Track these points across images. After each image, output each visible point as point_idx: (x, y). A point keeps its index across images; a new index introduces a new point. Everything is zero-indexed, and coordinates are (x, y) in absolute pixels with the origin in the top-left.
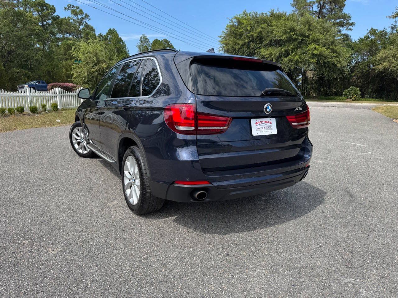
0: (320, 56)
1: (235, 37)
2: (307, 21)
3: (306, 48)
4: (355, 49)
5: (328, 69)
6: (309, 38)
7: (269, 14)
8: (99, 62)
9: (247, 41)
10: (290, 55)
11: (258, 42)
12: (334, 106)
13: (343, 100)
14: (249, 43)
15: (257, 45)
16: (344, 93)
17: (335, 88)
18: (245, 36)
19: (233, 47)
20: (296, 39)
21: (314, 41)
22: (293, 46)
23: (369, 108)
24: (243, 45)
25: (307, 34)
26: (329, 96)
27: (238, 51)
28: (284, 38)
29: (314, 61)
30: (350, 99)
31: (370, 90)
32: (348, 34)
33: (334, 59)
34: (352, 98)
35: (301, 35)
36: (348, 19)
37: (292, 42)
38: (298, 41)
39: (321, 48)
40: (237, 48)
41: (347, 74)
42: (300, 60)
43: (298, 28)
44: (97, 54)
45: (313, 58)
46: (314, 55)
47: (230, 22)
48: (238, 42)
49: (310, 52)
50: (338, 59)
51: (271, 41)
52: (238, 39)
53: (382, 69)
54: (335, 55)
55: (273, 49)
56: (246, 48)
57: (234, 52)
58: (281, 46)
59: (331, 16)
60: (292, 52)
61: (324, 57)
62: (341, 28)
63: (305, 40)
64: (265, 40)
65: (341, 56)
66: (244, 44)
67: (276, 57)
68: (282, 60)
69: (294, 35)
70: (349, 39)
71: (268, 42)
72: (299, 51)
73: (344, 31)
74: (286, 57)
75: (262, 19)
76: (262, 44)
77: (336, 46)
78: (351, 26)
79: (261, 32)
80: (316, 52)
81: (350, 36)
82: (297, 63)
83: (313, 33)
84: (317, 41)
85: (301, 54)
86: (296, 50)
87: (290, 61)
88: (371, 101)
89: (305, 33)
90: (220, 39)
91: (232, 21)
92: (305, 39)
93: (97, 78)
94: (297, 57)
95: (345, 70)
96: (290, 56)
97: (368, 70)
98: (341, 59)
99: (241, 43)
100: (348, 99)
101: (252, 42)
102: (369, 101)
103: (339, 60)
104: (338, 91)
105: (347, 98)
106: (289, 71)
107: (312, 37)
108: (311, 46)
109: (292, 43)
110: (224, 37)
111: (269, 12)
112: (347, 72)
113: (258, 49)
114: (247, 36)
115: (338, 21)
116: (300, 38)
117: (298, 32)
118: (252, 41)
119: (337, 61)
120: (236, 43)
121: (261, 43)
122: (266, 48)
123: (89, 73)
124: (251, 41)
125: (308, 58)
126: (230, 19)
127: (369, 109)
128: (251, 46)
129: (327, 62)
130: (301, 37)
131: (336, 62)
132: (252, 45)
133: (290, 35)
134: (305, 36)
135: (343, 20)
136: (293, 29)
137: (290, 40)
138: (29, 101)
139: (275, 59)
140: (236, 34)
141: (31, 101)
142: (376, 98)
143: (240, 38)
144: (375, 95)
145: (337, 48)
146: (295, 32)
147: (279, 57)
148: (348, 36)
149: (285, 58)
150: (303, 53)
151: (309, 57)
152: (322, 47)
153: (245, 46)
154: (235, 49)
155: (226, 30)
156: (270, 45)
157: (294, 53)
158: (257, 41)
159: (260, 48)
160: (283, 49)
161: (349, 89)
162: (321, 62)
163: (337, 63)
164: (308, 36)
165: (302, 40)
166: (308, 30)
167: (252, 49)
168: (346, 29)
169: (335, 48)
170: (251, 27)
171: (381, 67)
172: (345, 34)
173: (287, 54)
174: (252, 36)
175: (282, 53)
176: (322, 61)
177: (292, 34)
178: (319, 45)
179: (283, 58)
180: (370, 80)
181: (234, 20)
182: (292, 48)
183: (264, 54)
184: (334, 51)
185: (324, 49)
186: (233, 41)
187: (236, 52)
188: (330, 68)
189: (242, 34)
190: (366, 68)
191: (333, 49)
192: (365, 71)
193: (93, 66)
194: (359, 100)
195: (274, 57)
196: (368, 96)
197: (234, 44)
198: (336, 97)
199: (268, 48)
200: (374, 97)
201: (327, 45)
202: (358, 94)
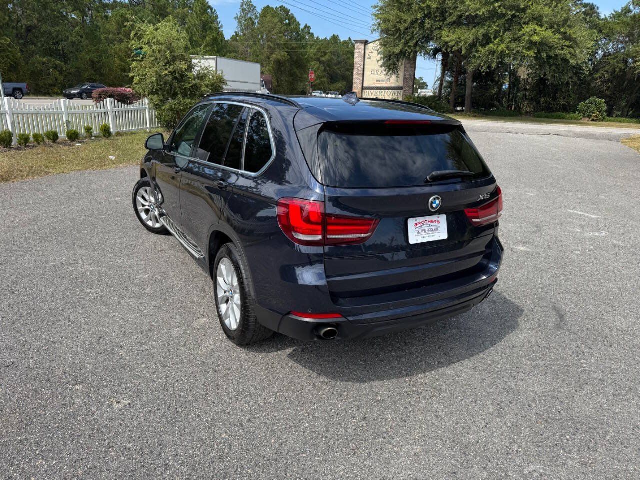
0: (541, 46)
1: (400, 9)
3: (519, 31)
4: (603, 31)
5: (553, 68)
6: (525, 14)
8: (174, 59)
9: (419, 16)
10: (492, 42)
11: (438, 19)
12: (558, 133)
13: (576, 122)
14: (423, 19)
15: (437, 24)
16: (579, 107)
17: (564, 98)
18: (417, 8)
19: (396, 27)
20: (504, 15)
21: (534, 19)
22: (498, 27)
23: (617, 139)
24: (413, 23)
25: (522, 7)
26: (553, 112)
27: (404, 33)
28: (483, 13)
29: (532, 53)
30: (588, 119)
31: (623, 104)
32: (594, 4)
33: (566, 52)
34: (591, 116)
35: (513, 8)
38: (506, 18)
39: (546, 31)
40: (402, 27)
41: (586, 75)
42: (507, 52)
44: (171, 44)
45: (529, 49)
46: (532, 44)
48: (405, 17)
49: (526, 38)
50: (572, 50)
51: (460, 17)
52: (404, 13)
54: (567, 43)
55: (464, 31)
56: (418, 29)
57: (398, 35)
58: (476, 25)
60: (495, 38)
61: (549, 47)
63: (518, 16)
64: (451, 14)
65: (577, 45)
66: (415, 22)
67: (467, 45)
68: (477, 51)
69: (500, 7)
70: (595, 12)
71: (455, 19)
72: (508, 36)
74: (483, 46)
76: (445, 22)
77: (570, 27)
80: (536, 38)
81: (598, 8)
82: (503, 54)
83: (532, 5)
84: (538, 20)
85: (510, 42)
86: (502, 34)
87: (490, 54)
88: (624, 122)
89: (519, 5)
90: (374, 11)
92: (518, 14)
93: (171, 86)
94: (503, 46)
95: (584, 68)
96: (491, 45)
97: (623, 68)
98: (578, 51)
99: (409, 19)
100: (585, 119)
101: (429, 18)
102: (620, 122)
103: (575, 52)
104: (569, 104)
105: (584, 117)
106: (488, 71)
107: (530, 11)
108: (528, 29)
109: (496, 21)
110: (382, 9)
112: (587, 71)
113: (437, 31)
114: (421, 8)
116: (511, 13)
117: (507, 3)
118: (428, 16)
119: (570, 53)
120: (401, 19)
121: (444, 20)
122: (452, 29)
123: (160, 77)
124: (426, 16)
125: (521, 49)
127: (618, 141)
128: (427, 25)
129: (554, 56)
130: (511, 11)
131: (568, 57)
132: (428, 23)
133: (494, 7)
134: (518, 9)
137: (493, 16)
138: (65, 120)
139: (466, 48)
140: (401, 4)
141: (68, 122)
142: (632, 117)
143: (409, 11)
144: (631, 112)
145: (572, 31)
146: (503, 3)
147: (473, 45)
148: (594, 8)
149: (482, 48)
150: (514, 40)
151: (523, 47)
152: (547, 29)
153: (416, 25)
154: (399, 30)
156: (458, 23)
157: (498, 39)
158: (436, 17)
159: (440, 28)
160: (481, 32)
161: (587, 102)
162: (544, 55)
163: (571, 58)
164: (524, 11)
165: (514, 16)
167: (428, 29)
169: (569, 32)
172: (589, 4)
173: (487, 40)
174: (429, 7)
175: (477, 39)
177: (496, 5)
178: (541, 26)
179: (480, 49)
180: (625, 85)
182: (496, 30)
183: (448, 39)
184: (567, 37)
185: (549, 33)
186: (397, 16)
187: (400, 35)
188: (557, 66)
189: (413, 4)
190: (620, 65)
191: (565, 34)
192: (618, 70)
193: (166, 65)
194: (602, 121)
195: (464, 45)
196: (620, 113)
197: (398, 20)
198: (565, 114)
199: (455, 29)
200: (629, 115)
201: (556, 26)
202: (602, 110)
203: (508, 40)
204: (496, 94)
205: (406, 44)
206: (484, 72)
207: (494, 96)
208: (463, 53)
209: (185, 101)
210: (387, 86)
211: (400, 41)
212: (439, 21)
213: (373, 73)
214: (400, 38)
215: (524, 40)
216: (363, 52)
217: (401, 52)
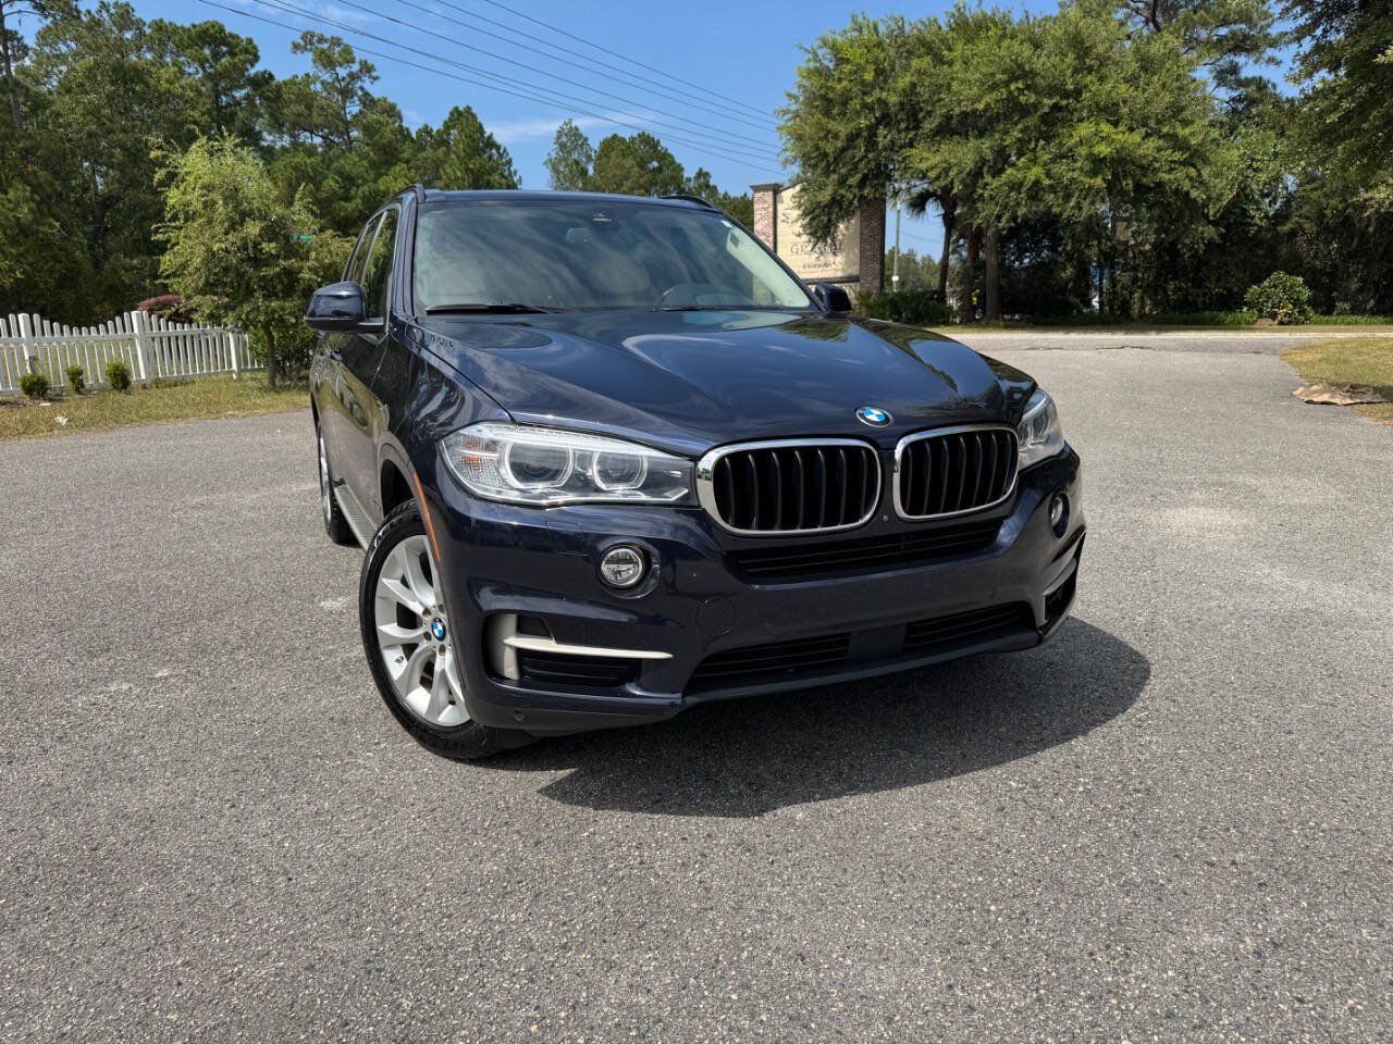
0: (1119, 165)
1: (827, 113)
2: (1075, 37)
3: (1069, 137)
6: (1078, 102)
7: (943, 21)
8: (245, 216)
9: (863, 122)
10: (1012, 165)
11: (903, 125)
12: (1143, 344)
13: (1236, 326)
14: (872, 129)
15: (903, 135)
16: (1247, 297)
17: (1218, 280)
18: (858, 106)
19: (818, 148)
20: (1036, 106)
21: (1101, 111)
22: (1022, 131)
24: (852, 138)
25: (1070, 87)
26: (1197, 310)
27: (835, 159)
28: (988, 106)
29: (1098, 182)
30: (1270, 321)
31: (1354, 285)
32: (1265, 78)
33: (1180, 173)
34: (1276, 314)
35: (1052, 90)
36: (1263, 23)
37: (1016, 118)
38: (1039, 113)
39: (1125, 133)
40: (831, 148)
41: (1259, 226)
42: (1047, 182)
43: (1039, 64)
44: (236, 190)
45: (1094, 173)
46: (1097, 164)
47: (809, 61)
48: (832, 125)
49: (1083, 151)
50: (1193, 170)
51: (949, 118)
52: (834, 120)
53: (1387, 202)
54: (1177, 156)
55: (956, 147)
56: (863, 149)
57: (824, 163)
58: (977, 133)
59: (1195, 17)
60: (1020, 154)
61: (1140, 167)
62: (1241, 59)
63: (1065, 107)
64: (929, 113)
65: (1206, 161)
66: (858, 135)
67: (964, 175)
68: (985, 186)
69: (1022, 91)
70: (1268, 95)
71: (937, 122)
72: (1046, 150)
73: (1249, 68)
74: (997, 173)
75: (922, 42)
76: (920, 132)
77: (1186, 123)
78: (1276, 47)
79: (914, 85)
80: (1103, 150)
81: (1274, 86)
82: (1035, 192)
83: (1092, 81)
84: (1108, 111)
85: (1053, 161)
86: (1032, 145)
87: (1012, 189)
88: (1356, 323)
89: (1064, 83)
90: (783, 121)
91: (816, 55)
92: (1065, 102)
94: (1036, 172)
95: (1253, 213)
96: (1012, 170)
97: (1340, 207)
98: (1206, 172)
99: (843, 129)
100: (1263, 320)
101: (885, 126)
102: (1349, 324)
103: (1200, 175)
104: (1230, 291)
105: (1261, 317)
106: (1012, 224)
107: (1089, 95)
108: (1085, 130)
109: (1019, 120)
110: (797, 115)
111: (944, 15)
112: (1261, 219)
113: (904, 151)
114: (865, 106)
115: (1223, 31)
116: (1048, 102)
117: (1039, 80)
118: (885, 119)
119: (1191, 179)
120: (829, 132)
121: (917, 128)
122: (933, 145)
124: (879, 122)
125: (1075, 175)
126: (809, 48)
128: (880, 139)
129: (1154, 185)
130: (1051, 97)
131: (1186, 185)
132: (884, 136)
133: (1010, 93)
134: (1066, 95)
135: (1243, 26)
136: (1019, 72)
137: (1014, 109)
138: (27, 357)
139: (963, 182)
140: (830, 101)
141: (33, 359)
142: (1373, 313)
143: (843, 114)
144: (1372, 302)
145: (1187, 131)
146: (1029, 82)
147: (977, 174)
148: (1265, 87)
149: (993, 178)
150: (1059, 157)
151: (1081, 169)
152: (1131, 129)
153: (860, 142)
154: (825, 155)
155: (800, 86)
156: (945, 132)
157: (1025, 156)
158: (899, 122)
159: (910, 145)
161: (1266, 283)
163: (1192, 187)
164: (1078, 93)
165: (1056, 107)
166: (1076, 71)
167: (885, 149)
168: (1256, 62)
169: (1182, 132)
170: (879, 72)
171: (1382, 195)
172: (1254, 78)
173: (1001, 161)
174: (882, 102)
175: (983, 161)
176: (1130, 182)
177: (1014, 87)
178: (1115, 124)
179: (988, 179)
180: (1354, 246)
181: (820, 52)
182: (1019, 140)
183: (923, 166)
184: (1178, 144)
185: (1136, 137)
186: (820, 125)
187: (828, 165)
188: (1166, 207)
189: (851, 99)
190: (1333, 202)
191: (1172, 137)
192: (1328, 212)
193: (227, 233)
194: (1303, 323)
195: (957, 174)
196: (1347, 306)
197: (822, 134)
198: (1222, 314)
199: (940, 143)
200: (1368, 307)
201: (1152, 123)
202: (1298, 299)
203: (1047, 157)
204: (1070, 280)
205: (842, 182)
206: (1004, 229)
207: (1067, 284)
208: (955, 191)
209: (267, 303)
210: (827, 276)
211: (828, 177)
212: (907, 129)
213: (795, 250)
214: (827, 172)
215: (1080, 155)
216: (771, 210)
217: (833, 199)
